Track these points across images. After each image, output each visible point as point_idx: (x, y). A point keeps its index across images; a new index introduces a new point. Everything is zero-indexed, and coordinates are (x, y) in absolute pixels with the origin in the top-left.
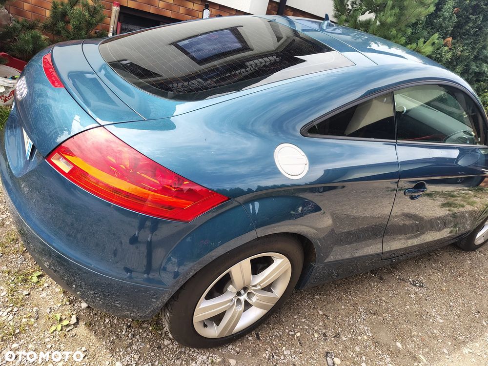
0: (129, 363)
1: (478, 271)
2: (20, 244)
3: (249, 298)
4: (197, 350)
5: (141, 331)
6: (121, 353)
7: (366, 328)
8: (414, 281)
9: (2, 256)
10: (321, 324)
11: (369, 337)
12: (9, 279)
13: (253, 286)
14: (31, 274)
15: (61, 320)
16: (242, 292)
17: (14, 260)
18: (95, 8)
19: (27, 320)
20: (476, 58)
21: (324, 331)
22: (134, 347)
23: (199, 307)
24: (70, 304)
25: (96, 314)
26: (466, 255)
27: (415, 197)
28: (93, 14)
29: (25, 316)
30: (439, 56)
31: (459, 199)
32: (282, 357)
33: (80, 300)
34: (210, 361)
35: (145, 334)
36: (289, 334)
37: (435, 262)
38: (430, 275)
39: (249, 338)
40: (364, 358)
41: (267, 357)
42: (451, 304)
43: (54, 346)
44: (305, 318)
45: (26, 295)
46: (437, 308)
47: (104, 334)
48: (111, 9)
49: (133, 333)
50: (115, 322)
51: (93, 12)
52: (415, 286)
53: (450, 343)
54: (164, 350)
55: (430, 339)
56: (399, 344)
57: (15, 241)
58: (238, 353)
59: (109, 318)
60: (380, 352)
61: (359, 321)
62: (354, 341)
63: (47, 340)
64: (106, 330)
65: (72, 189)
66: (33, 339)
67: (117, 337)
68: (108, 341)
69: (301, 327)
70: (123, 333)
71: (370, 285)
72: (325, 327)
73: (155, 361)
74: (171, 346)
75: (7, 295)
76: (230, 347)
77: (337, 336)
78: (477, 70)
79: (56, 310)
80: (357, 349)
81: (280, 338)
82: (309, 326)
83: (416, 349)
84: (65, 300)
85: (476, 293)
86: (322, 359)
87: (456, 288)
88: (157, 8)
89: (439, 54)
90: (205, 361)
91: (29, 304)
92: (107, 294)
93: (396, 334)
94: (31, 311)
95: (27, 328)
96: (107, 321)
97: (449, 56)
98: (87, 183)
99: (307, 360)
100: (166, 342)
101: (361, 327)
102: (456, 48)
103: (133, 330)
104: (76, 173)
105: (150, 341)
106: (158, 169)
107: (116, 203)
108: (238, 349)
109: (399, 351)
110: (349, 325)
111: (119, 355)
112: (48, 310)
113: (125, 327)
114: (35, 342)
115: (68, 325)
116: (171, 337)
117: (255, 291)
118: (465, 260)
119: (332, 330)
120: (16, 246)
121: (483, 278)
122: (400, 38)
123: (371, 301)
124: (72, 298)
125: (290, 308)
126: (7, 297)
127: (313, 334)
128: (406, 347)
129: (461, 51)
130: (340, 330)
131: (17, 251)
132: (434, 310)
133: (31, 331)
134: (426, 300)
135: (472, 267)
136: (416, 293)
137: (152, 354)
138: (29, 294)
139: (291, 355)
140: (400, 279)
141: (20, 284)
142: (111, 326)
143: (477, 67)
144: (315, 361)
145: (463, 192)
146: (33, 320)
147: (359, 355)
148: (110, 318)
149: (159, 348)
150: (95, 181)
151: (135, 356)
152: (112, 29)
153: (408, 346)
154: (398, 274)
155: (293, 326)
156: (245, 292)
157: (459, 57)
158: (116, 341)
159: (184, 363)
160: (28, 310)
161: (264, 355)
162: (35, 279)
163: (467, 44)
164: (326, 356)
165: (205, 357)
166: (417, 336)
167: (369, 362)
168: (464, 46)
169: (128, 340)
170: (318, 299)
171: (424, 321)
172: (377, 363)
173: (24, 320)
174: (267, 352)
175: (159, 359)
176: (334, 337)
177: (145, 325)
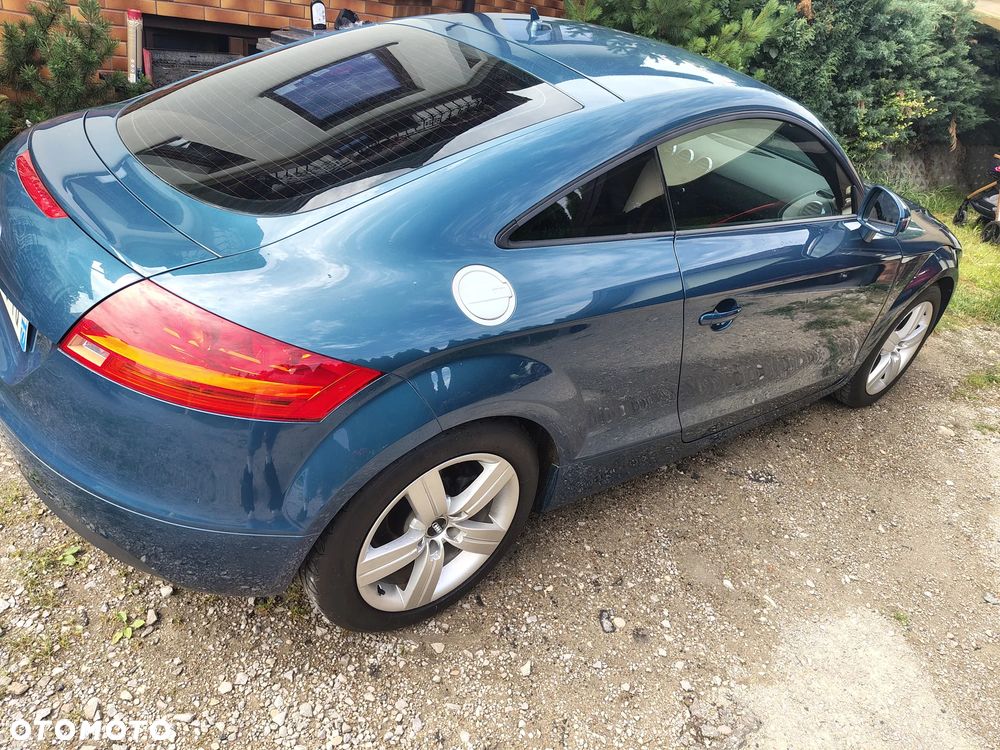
0: (259, 672)
1: (876, 441)
2: (30, 504)
3: (451, 537)
4: (374, 637)
5: (273, 619)
6: (243, 660)
7: (669, 563)
8: (755, 474)
9: (2, 529)
10: (589, 567)
11: (674, 577)
12: (24, 565)
13: (455, 516)
14: (61, 553)
15: (129, 620)
16: (437, 528)
17: (25, 532)
18: (92, 31)
19: (69, 628)
20: (865, 32)
21: (594, 577)
22: (265, 647)
23: (363, 559)
24: (141, 592)
25: (189, 603)
26: (855, 416)
27: (721, 326)
28: (90, 43)
29: (65, 622)
30: (790, 38)
31: (840, 310)
32: (524, 629)
33: (156, 583)
34: (398, 651)
35: (281, 624)
36: (533, 591)
37: (796, 434)
38: (786, 459)
39: (464, 606)
40: (666, 612)
41: (497, 632)
42: (824, 504)
43: (124, 663)
44: (562, 560)
45: (60, 588)
46: (798, 515)
47: (208, 632)
48: (124, 24)
49: (259, 624)
50: (225, 612)
51: (91, 38)
52: (758, 481)
53: (818, 570)
54: (318, 644)
55: (784, 567)
56: (727, 583)
57: (21, 500)
58: (447, 632)
59: (213, 606)
60: (694, 600)
61: (656, 552)
62: (649, 587)
63: (111, 655)
64: (211, 627)
65: (112, 393)
66: (87, 656)
67: (233, 634)
68: (218, 643)
69: (554, 576)
70: (242, 627)
71: (676, 490)
72: (597, 570)
73: (304, 664)
74: (329, 636)
75: (26, 592)
76: (433, 623)
77: (619, 582)
78: (870, 55)
79: (118, 605)
80: (654, 598)
81: (519, 598)
82: (568, 572)
83: (758, 588)
84: (130, 587)
85: (870, 480)
86: (594, 622)
87: (834, 476)
88: (218, 10)
89: (790, 34)
90: (391, 651)
91: (68, 603)
92: (205, 562)
93: (723, 567)
94: (73, 613)
95: (72, 641)
96: (211, 611)
97: (809, 35)
98: (136, 378)
99: (567, 628)
100: (320, 631)
101: (660, 562)
102: (822, 18)
103: (259, 620)
104: (116, 365)
105: (292, 633)
106: (255, 340)
107: (192, 405)
108: (445, 626)
109: (727, 593)
110: (639, 562)
111: (240, 663)
112: (104, 608)
113: (243, 617)
114: (91, 661)
115: (143, 627)
116: (328, 622)
117: (460, 523)
118: (853, 425)
119: (610, 574)
120: (25, 508)
121: (884, 452)
122: (710, 12)
123: (677, 518)
124: (142, 582)
125: (534, 548)
126: (27, 595)
127: (576, 585)
128: (741, 585)
129: (834, 23)
130: (623, 571)
131: (28, 517)
132: (792, 519)
133: (81, 644)
134: (778, 503)
135: (866, 436)
136: (759, 494)
137: (296, 654)
138: (64, 586)
139: (539, 623)
140: (731, 473)
141: (45, 572)
142: (220, 618)
143: (869, 49)
144: (581, 628)
145: (847, 296)
146: (80, 627)
147: (658, 608)
148: (216, 607)
149: (308, 642)
150: (149, 374)
151: (268, 661)
152: (133, 66)
153: (744, 584)
154: (725, 465)
155: (541, 576)
156: (443, 529)
157: (830, 35)
158: (232, 642)
159: (353, 659)
160: (68, 612)
161: (493, 629)
162: (71, 560)
163: (842, 7)
164: (600, 617)
165: (390, 646)
166: (762, 566)
167: (676, 617)
168: (838, 12)
169: (252, 638)
170: (584, 527)
171: (774, 540)
172: (690, 617)
173: (64, 629)
174: (497, 624)
175: (310, 660)
176: (613, 585)
177: (279, 609)
